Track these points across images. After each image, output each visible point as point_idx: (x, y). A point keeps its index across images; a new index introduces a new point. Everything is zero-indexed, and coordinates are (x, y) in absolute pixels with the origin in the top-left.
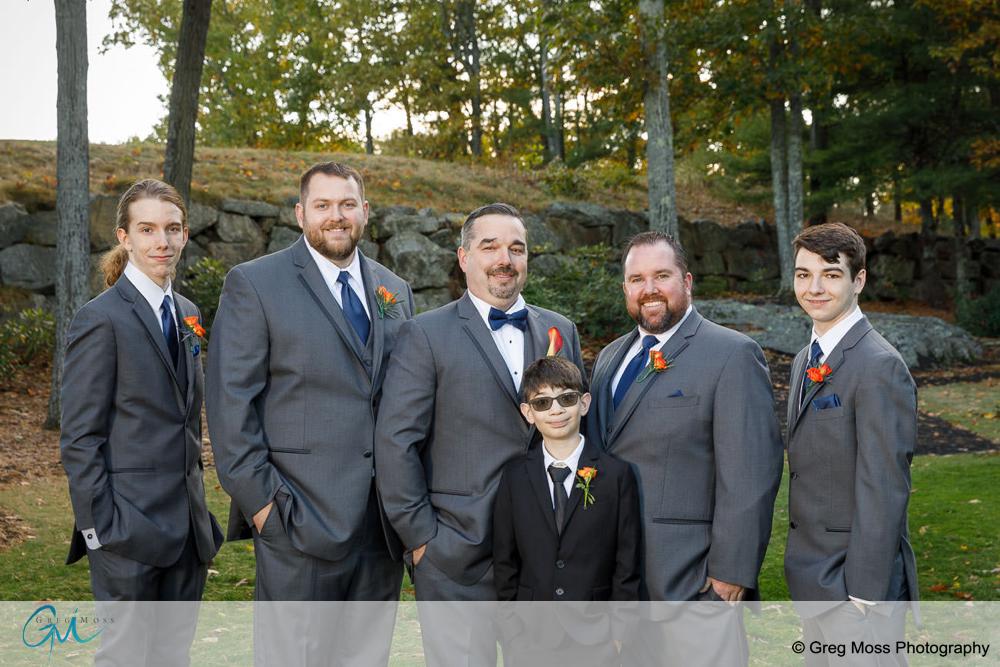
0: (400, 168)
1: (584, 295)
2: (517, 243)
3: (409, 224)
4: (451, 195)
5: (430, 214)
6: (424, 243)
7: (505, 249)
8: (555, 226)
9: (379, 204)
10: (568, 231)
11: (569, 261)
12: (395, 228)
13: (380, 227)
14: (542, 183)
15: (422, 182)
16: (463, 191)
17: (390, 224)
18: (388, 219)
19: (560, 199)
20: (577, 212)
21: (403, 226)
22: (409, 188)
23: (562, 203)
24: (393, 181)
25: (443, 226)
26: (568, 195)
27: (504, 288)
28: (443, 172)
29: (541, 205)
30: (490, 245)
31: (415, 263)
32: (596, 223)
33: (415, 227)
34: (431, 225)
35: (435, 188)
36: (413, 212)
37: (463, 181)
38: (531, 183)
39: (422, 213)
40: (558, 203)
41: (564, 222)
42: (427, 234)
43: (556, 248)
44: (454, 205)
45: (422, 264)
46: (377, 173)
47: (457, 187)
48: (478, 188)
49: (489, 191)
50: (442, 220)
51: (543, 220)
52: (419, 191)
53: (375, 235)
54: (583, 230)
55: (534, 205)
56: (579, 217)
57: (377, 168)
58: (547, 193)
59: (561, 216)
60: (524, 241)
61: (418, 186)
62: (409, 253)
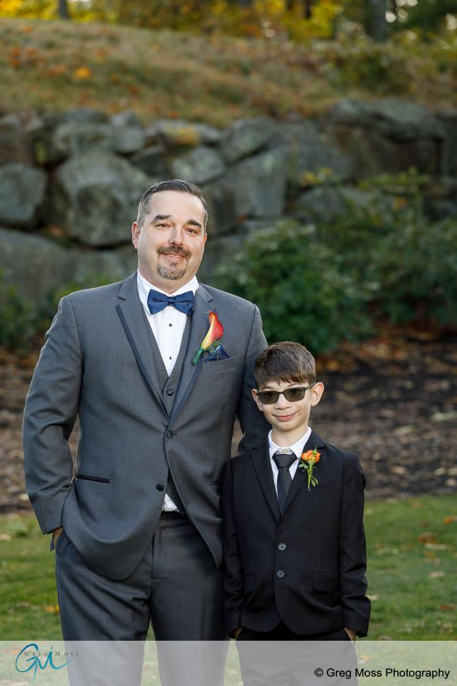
0: (90, 45)
1: (380, 253)
2: (192, 223)
3: (97, 139)
4: (169, 90)
5: (132, 122)
6: (119, 170)
7: (179, 227)
8: (342, 139)
9: (49, 106)
10: (364, 147)
11: (359, 198)
12: (74, 145)
13: (48, 145)
14: (328, 67)
15: (123, 68)
16: (190, 83)
17: (66, 140)
18: (62, 131)
19: (355, 94)
20: (379, 117)
21: (87, 142)
22: (100, 79)
23: (354, 102)
24: (74, 68)
25: (151, 142)
26: (371, 89)
27: (173, 268)
28: (162, 49)
29: (320, 105)
30: (162, 222)
31: (105, 203)
32: (410, 134)
33: (106, 143)
34: (132, 140)
35: (143, 80)
36: (103, 119)
37: (191, 65)
38: (310, 67)
39: (119, 120)
40: (349, 103)
41: (357, 133)
42: (127, 155)
43: (337, 178)
44: (174, 106)
45: (116, 205)
46: (49, 54)
47: (179, 76)
48: (214, 76)
49: (234, 80)
50: (151, 131)
51: (321, 130)
52: (116, 83)
53: (42, 155)
54: (388, 146)
55: (308, 106)
56: (383, 126)
57: (50, 46)
58: (334, 85)
59: (352, 123)
60: (200, 222)
61: (118, 76)
62: (95, 187)
